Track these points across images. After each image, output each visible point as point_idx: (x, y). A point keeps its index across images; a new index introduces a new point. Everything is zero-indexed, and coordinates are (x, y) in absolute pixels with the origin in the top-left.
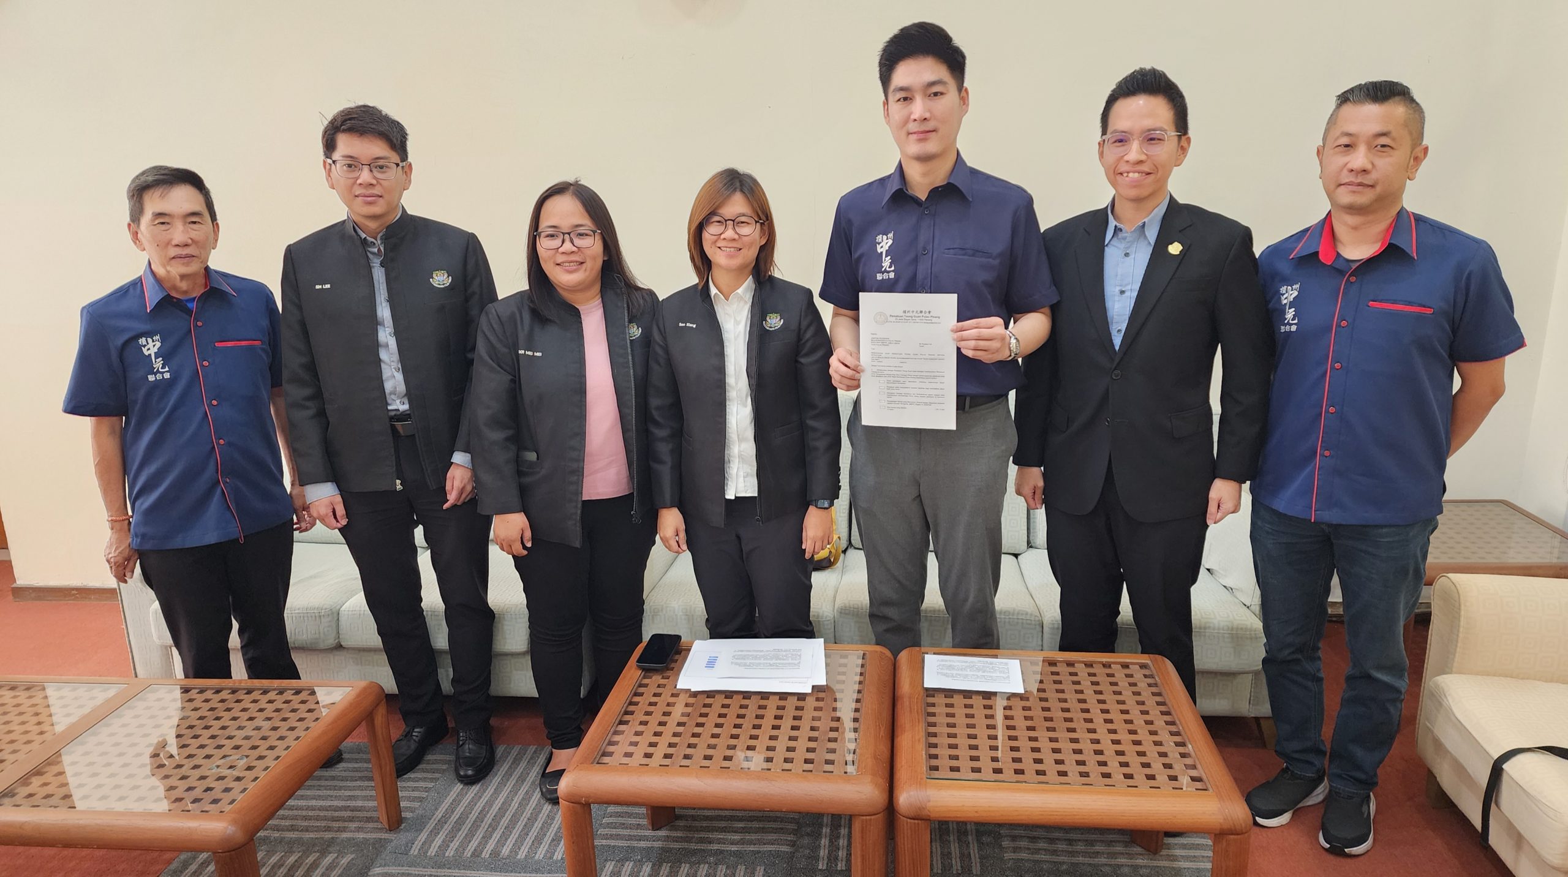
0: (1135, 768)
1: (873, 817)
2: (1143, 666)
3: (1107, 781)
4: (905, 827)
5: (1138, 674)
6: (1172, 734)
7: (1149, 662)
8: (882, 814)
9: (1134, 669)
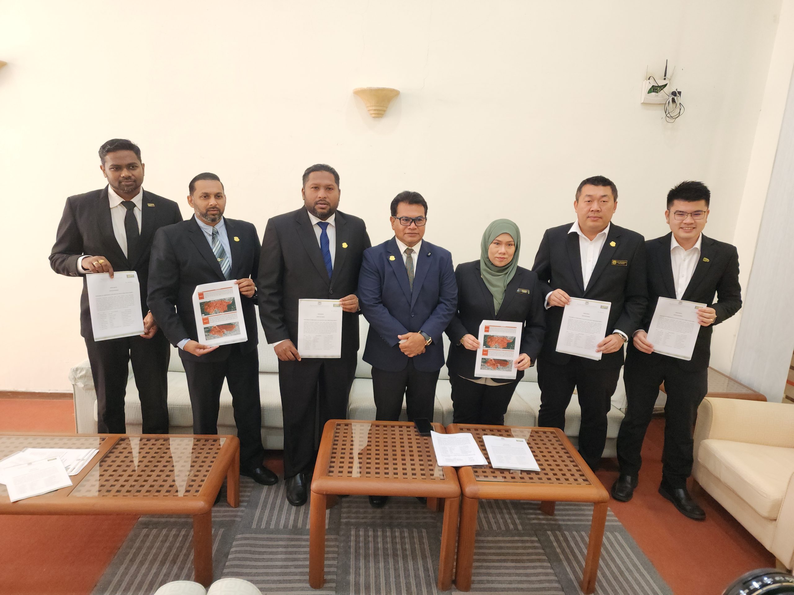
0: (560, 476)
1: (455, 499)
2: (552, 433)
3: (550, 481)
4: (468, 502)
5: (551, 437)
6: (571, 462)
7: (554, 431)
8: (458, 498)
9: (549, 434)
